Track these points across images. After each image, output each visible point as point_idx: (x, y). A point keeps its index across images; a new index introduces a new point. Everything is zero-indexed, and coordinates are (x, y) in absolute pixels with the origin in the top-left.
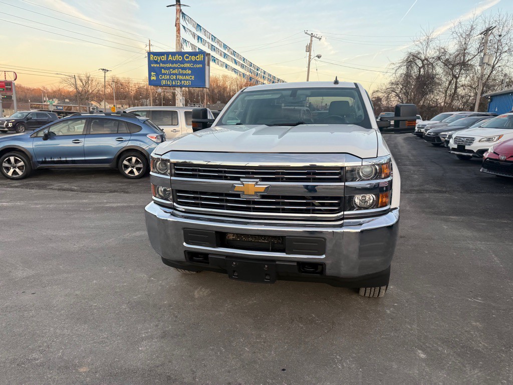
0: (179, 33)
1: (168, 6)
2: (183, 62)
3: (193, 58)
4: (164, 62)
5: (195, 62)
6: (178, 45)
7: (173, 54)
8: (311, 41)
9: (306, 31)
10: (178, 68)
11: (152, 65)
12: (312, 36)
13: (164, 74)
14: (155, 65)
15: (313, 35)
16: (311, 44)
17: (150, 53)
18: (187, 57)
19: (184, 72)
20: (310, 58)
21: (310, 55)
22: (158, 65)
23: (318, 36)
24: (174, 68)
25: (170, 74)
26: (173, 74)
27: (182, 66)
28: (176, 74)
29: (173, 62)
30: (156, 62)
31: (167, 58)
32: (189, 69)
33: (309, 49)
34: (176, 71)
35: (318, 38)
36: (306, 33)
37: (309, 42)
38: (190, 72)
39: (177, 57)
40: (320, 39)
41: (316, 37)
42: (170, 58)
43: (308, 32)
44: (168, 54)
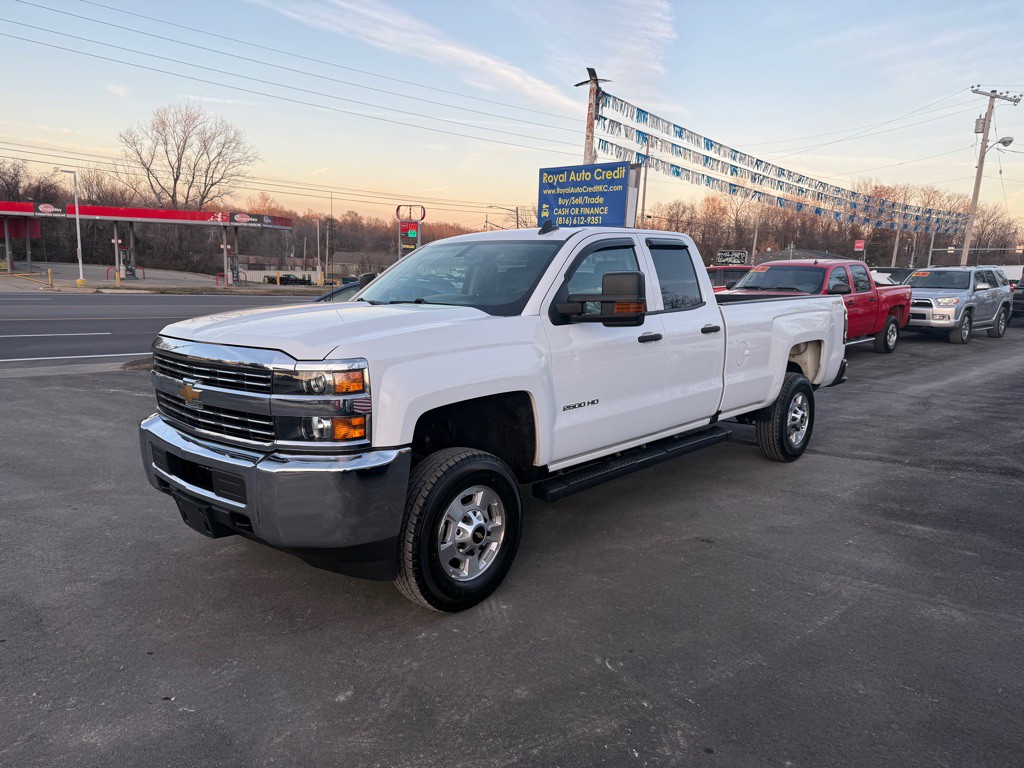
0: (592, 131)
1: (577, 85)
2: (591, 183)
3: (609, 175)
4: (562, 185)
5: (612, 182)
6: (588, 153)
7: (577, 169)
8: (991, 107)
9: (976, 88)
10: (583, 195)
11: (545, 192)
12: (992, 97)
13: (562, 206)
14: (549, 192)
15: (998, 93)
16: (989, 114)
17: (542, 171)
18: (599, 174)
19: (593, 201)
20: (984, 147)
21: (985, 140)
22: (554, 192)
23: (1010, 95)
24: (577, 195)
25: (570, 207)
26: (576, 206)
27: (590, 189)
28: (579, 206)
29: (576, 184)
30: (551, 186)
31: (568, 177)
32: (601, 194)
33: (983, 125)
34: (579, 201)
35: (1010, 100)
36: (976, 92)
37: (985, 110)
38: (600, 200)
39: (585, 176)
40: (1016, 101)
41: (1005, 98)
42: (572, 177)
43: (981, 89)
44: (568, 170)
